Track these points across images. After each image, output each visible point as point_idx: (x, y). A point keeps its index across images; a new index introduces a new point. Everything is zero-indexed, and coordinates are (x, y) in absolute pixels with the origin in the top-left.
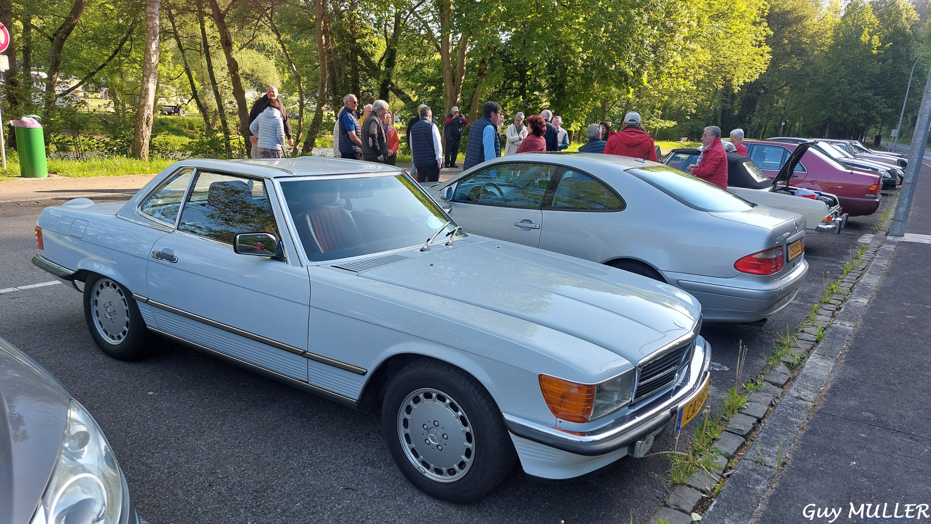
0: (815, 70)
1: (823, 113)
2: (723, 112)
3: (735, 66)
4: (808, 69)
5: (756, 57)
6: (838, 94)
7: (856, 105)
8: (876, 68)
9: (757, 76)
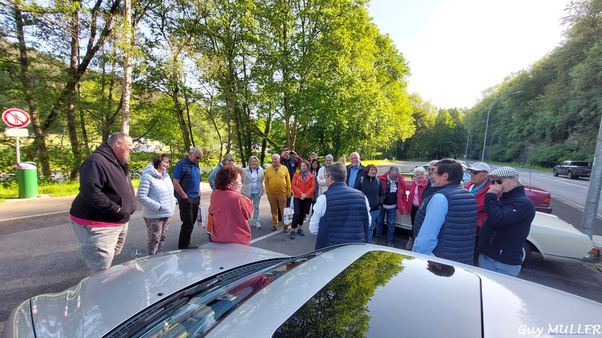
0: (431, 134)
1: (435, 149)
2: (398, 149)
3: (403, 132)
4: (428, 133)
5: (410, 129)
6: (440, 142)
7: (447, 146)
8: (453, 132)
9: (411, 136)
